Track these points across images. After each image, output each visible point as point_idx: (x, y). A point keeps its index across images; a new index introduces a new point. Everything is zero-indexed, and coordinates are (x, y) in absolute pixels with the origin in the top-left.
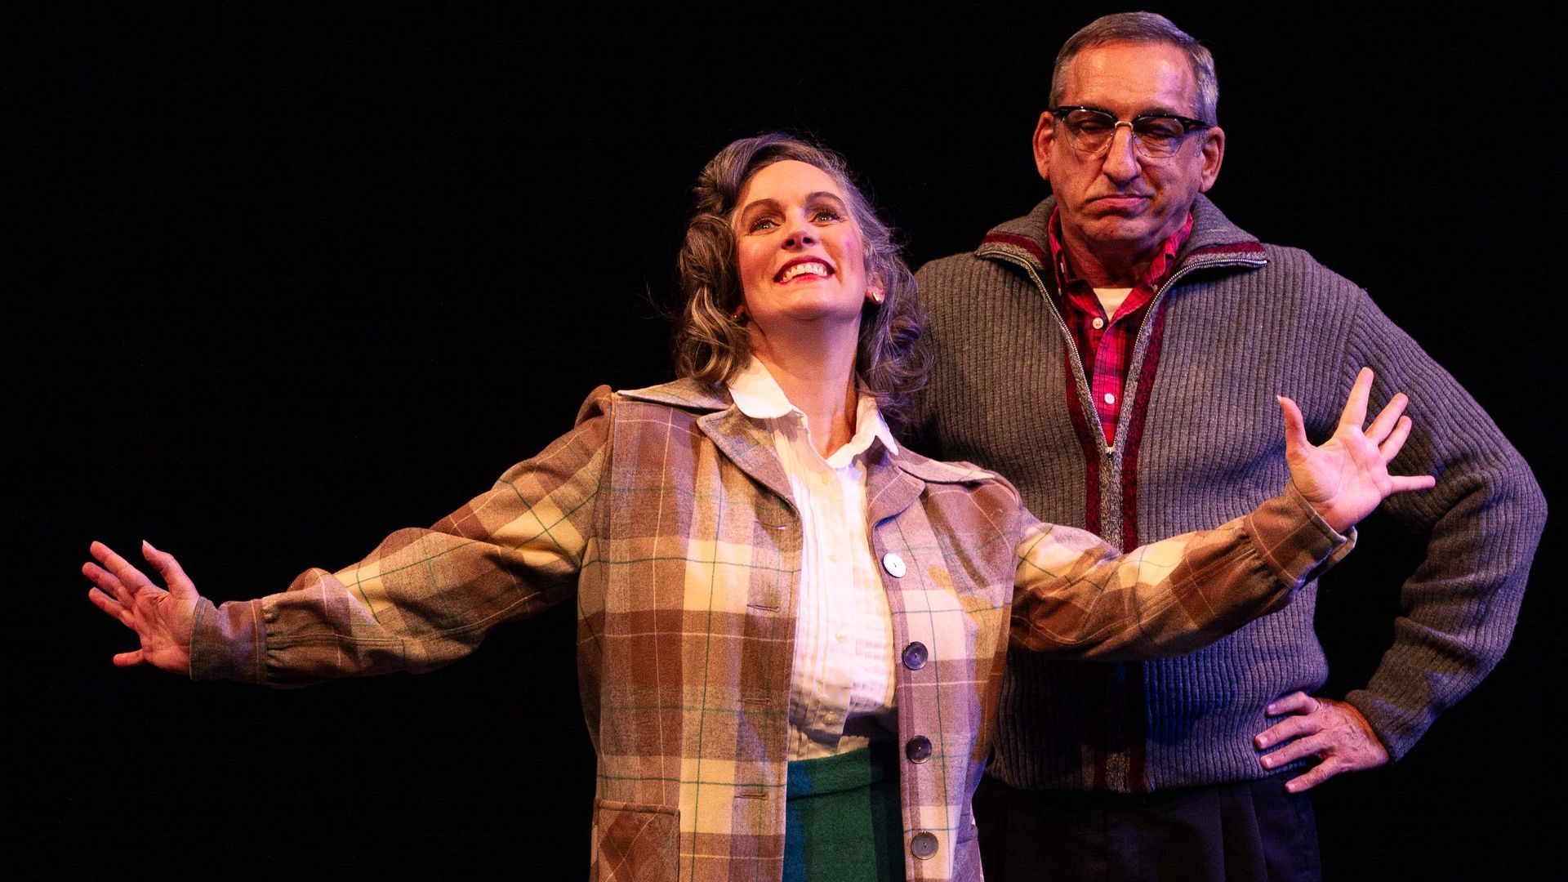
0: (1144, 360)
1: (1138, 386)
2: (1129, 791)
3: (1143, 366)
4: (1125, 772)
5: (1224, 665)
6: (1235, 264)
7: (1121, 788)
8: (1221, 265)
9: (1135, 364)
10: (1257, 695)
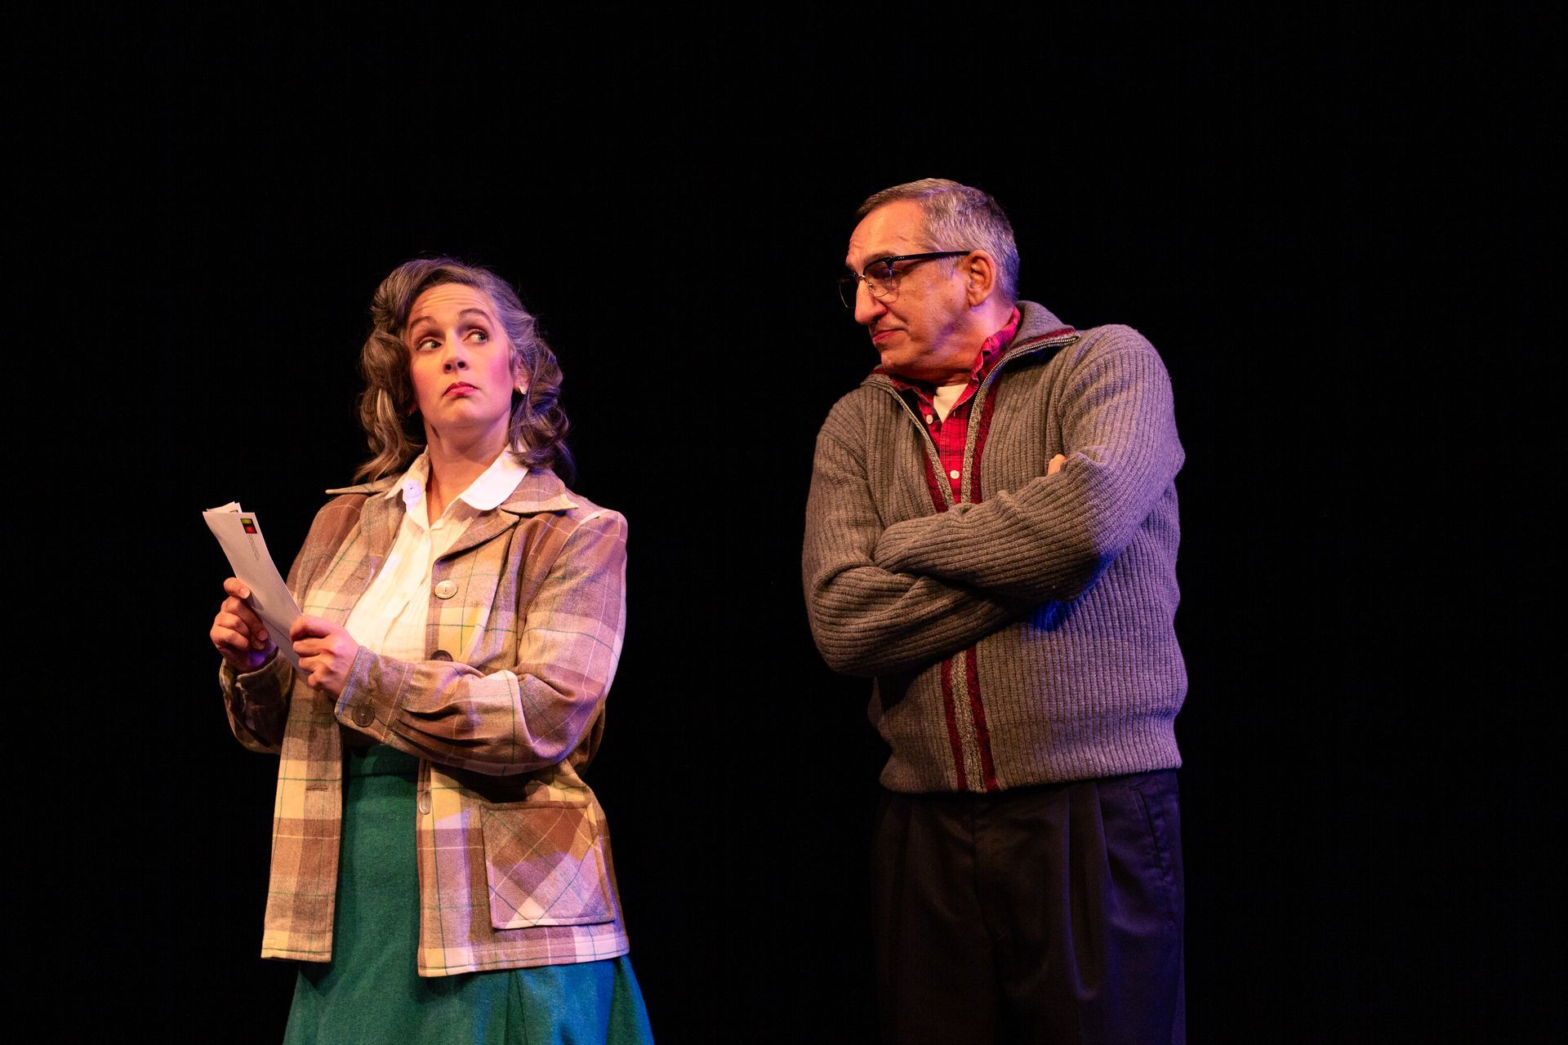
0: (976, 440)
1: (973, 461)
2: (985, 790)
3: (976, 445)
4: (979, 775)
5: (1060, 678)
6: (1045, 347)
7: (978, 789)
8: (1033, 351)
9: (969, 445)
10: (1090, 702)
